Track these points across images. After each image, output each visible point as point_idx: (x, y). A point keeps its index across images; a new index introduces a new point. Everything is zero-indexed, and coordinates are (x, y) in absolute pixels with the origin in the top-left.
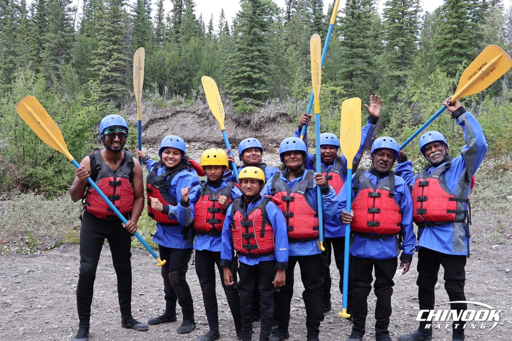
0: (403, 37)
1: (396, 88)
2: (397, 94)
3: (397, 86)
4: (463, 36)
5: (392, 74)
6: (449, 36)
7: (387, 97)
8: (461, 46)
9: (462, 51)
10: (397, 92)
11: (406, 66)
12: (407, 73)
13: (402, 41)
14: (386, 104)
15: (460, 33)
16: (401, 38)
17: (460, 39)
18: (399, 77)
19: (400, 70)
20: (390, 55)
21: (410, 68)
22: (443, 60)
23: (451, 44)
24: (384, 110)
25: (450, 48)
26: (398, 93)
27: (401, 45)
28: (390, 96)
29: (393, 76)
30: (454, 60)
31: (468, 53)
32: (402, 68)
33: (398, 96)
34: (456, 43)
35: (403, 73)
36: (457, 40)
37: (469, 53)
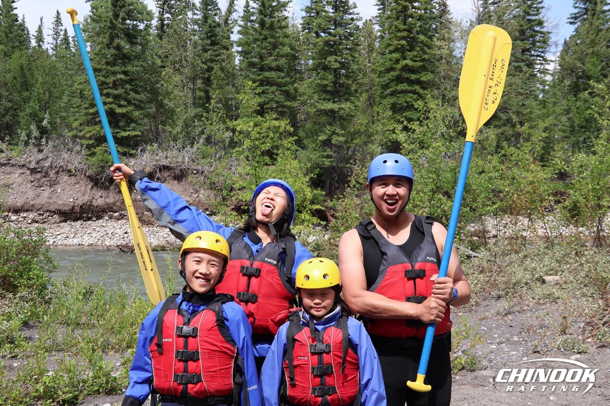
0: (336, 55)
1: (329, 128)
2: (330, 136)
3: (330, 124)
4: (414, 56)
5: (323, 108)
6: (396, 55)
7: (317, 140)
8: (412, 70)
9: (413, 77)
10: (331, 132)
11: (340, 97)
12: (343, 106)
13: (336, 61)
14: (315, 150)
15: (410, 51)
16: (334, 57)
17: (411, 59)
18: (332, 111)
19: (334, 102)
20: (319, 81)
21: (346, 100)
22: (389, 88)
23: (399, 66)
24: (313, 160)
25: (398, 72)
26: (332, 134)
27: (336, 67)
28: (320, 138)
29: (325, 110)
30: (405, 88)
31: (422, 79)
32: (336, 100)
33: (332, 139)
34: (406, 65)
35: (338, 106)
36: (408, 62)
37: (424, 79)
